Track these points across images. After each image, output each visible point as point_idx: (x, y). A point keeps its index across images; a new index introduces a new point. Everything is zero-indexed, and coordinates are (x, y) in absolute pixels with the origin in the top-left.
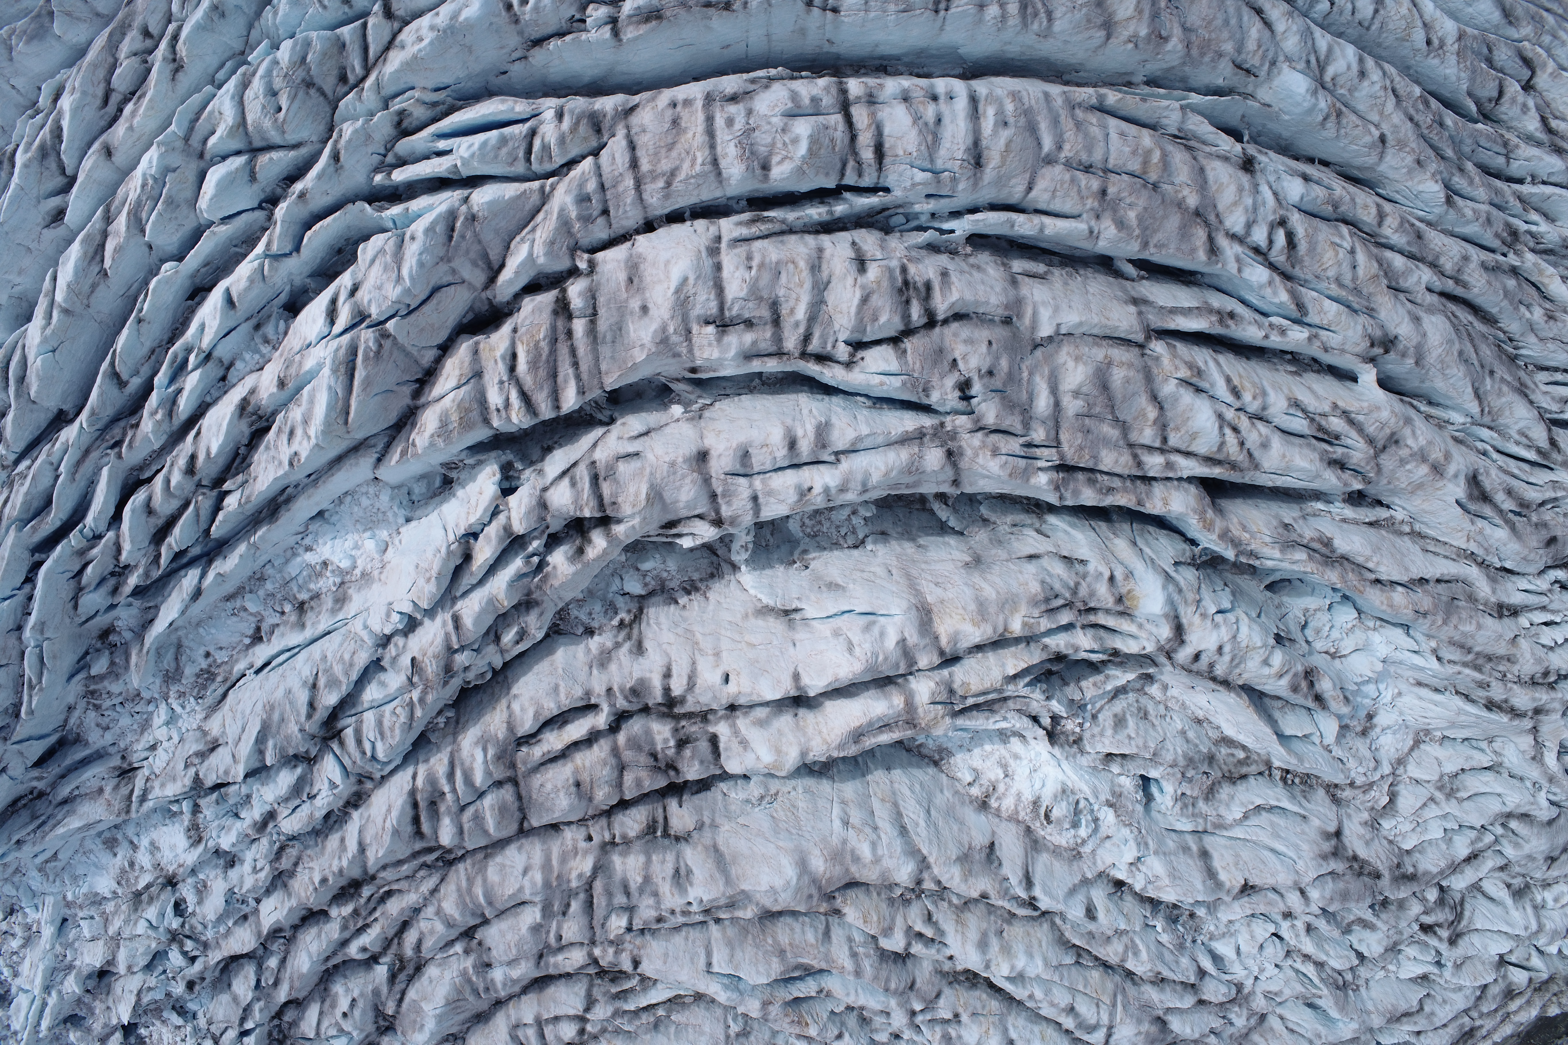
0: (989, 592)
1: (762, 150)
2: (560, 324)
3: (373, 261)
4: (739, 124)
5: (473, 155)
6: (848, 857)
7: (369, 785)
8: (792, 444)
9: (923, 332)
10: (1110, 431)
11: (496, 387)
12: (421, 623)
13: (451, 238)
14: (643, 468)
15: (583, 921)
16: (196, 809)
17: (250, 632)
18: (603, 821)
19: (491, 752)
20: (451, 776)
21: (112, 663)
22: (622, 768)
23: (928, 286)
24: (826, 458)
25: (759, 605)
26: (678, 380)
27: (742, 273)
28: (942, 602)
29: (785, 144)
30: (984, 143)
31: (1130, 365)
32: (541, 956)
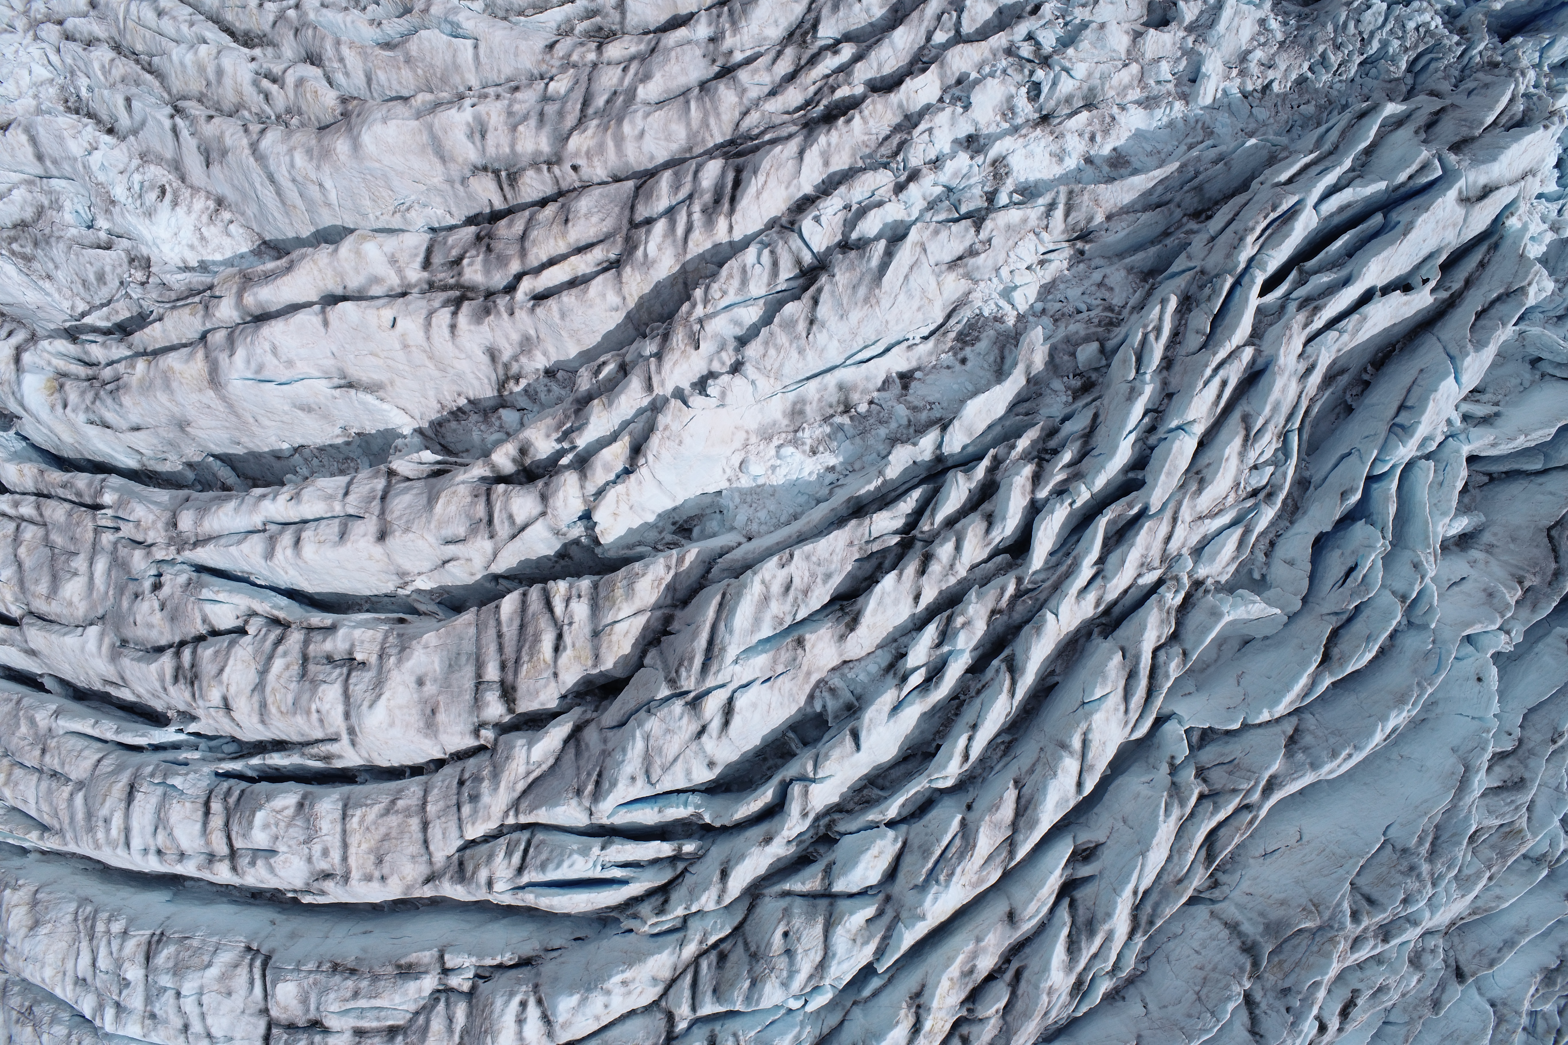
0: (162, 397)
1: (299, 822)
2: (510, 677)
3: (676, 760)
4: (317, 849)
5: (570, 856)
6: (315, 153)
7: (784, 221)
8: (297, 542)
9: (189, 638)
10: (58, 539)
11: (576, 619)
12: (694, 385)
13: (600, 775)
14: (439, 527)
15: (596, 87)
16: (991, 197)
17: (914, 384)
18: (564, 186)
19: (640, 253)
20: (689, 230)
21: (1073, 355)
22: (523, 237)
23: (176, 679)
24: (272, 528)
25: (381, 394)
26: (425, 614)
27: (325, 707)
28: (200, 390)
29: (277, 825)
30: (123, 805)
31: (33, 595)
32: (653, 51)
